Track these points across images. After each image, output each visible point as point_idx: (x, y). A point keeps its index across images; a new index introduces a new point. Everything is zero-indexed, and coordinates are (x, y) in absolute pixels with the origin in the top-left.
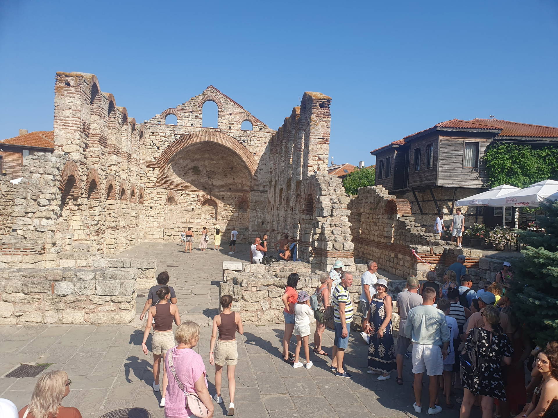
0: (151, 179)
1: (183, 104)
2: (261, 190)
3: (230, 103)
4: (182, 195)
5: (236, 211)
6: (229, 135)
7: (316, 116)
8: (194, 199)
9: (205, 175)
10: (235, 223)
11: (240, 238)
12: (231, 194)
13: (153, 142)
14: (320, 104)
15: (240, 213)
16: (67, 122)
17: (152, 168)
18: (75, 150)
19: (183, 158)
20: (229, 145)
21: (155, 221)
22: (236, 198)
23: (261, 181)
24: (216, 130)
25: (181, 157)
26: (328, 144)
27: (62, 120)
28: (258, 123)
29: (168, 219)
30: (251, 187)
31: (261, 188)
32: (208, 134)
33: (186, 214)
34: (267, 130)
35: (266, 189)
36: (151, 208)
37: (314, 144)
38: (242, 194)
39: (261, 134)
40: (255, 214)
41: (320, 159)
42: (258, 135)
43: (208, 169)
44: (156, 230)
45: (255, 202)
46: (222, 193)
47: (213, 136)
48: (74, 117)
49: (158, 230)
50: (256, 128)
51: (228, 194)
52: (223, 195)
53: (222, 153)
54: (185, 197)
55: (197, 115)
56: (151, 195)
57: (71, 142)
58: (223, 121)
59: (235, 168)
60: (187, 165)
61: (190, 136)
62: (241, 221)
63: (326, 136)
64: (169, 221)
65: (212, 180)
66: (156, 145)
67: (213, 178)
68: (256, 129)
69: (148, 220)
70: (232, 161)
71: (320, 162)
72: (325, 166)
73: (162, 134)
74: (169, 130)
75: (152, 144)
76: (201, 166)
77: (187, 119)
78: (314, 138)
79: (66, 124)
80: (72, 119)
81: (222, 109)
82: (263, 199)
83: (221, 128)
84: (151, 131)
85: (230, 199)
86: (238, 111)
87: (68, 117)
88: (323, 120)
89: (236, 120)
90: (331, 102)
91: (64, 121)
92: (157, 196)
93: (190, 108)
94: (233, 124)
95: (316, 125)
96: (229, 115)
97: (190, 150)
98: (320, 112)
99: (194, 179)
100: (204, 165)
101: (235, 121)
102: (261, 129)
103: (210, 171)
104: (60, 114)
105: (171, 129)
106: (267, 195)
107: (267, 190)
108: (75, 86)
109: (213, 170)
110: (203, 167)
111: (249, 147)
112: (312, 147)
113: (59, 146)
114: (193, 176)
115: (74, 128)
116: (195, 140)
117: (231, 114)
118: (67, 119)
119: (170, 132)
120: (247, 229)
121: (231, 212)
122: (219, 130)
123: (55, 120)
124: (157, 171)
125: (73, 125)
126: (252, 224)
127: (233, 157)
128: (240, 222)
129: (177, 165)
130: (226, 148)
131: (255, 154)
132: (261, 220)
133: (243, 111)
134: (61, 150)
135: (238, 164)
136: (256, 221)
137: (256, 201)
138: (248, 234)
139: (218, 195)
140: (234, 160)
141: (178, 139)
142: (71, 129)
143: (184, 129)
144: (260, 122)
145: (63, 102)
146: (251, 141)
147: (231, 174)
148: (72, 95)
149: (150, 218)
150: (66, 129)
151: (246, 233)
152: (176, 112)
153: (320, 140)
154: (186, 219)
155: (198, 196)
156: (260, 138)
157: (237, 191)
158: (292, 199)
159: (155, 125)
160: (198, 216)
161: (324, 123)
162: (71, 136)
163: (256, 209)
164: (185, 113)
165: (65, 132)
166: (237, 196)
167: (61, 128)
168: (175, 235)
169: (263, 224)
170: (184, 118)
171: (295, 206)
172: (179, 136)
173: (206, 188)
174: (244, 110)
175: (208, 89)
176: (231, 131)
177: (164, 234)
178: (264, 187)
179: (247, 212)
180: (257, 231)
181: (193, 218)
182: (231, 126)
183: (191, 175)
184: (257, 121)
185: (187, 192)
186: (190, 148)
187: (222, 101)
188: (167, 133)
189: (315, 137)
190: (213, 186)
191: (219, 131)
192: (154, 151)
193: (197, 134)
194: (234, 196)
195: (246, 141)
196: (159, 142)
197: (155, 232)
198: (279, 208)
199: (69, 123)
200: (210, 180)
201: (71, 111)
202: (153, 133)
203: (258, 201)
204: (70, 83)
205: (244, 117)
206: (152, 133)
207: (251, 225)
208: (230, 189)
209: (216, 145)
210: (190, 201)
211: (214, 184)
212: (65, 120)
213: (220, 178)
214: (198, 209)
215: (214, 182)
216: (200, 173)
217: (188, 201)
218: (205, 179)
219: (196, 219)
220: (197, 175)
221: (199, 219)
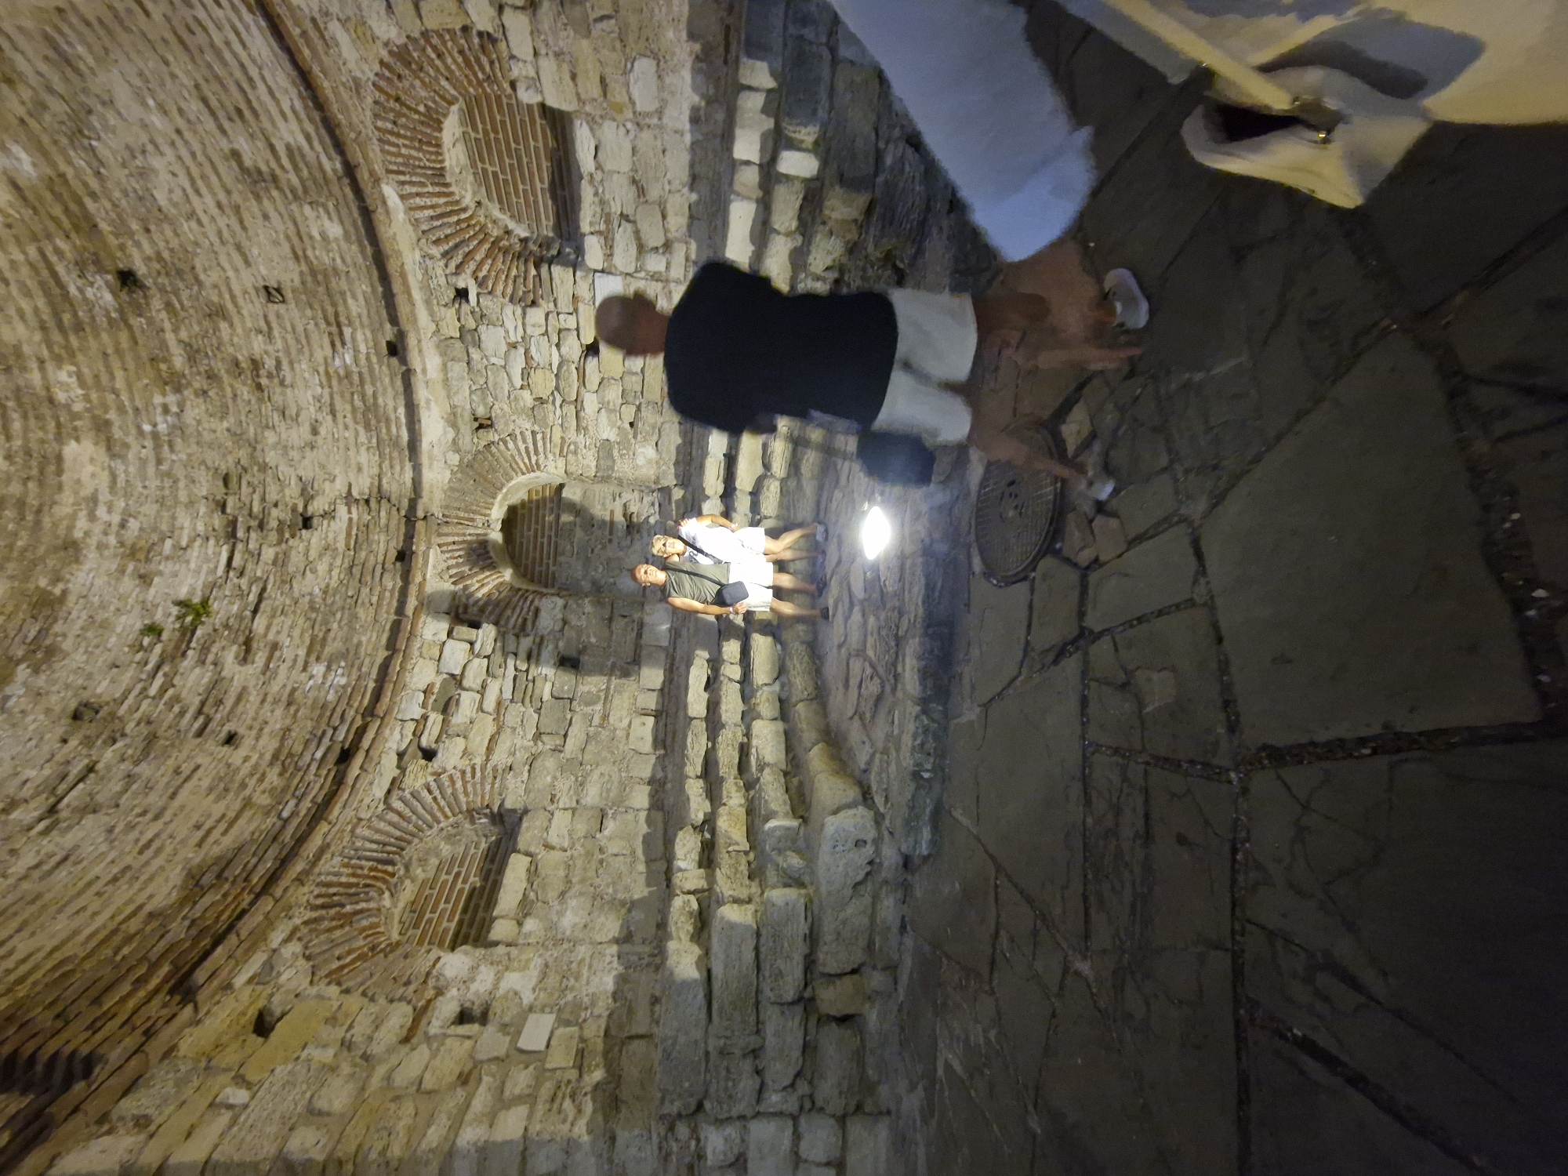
4: (421, 751)
8: (478, 648)
9: (269, 554)
22: (453, 292)
33: (596, 721)
46: (433, 427)
51: (431, 372)
52: (452, 421)
54: (447, 724)
65: (318, 506)
67: (303, 489)
103: (218, 505)
109: (206, 484)
114: (260, 658)
139: (451, 459)
154: (637, 721)
185: (413, 707)
190: (377, 495)
200: (324, 515)
211: (362, 485)
213: (298, 435)
214: (565, 622)
215: (340, 486)
216: (242, 595)
217: (490, 704)
218: (313, 554)
219: (646, 638)
220: (260, 624)
221: (647, 619)
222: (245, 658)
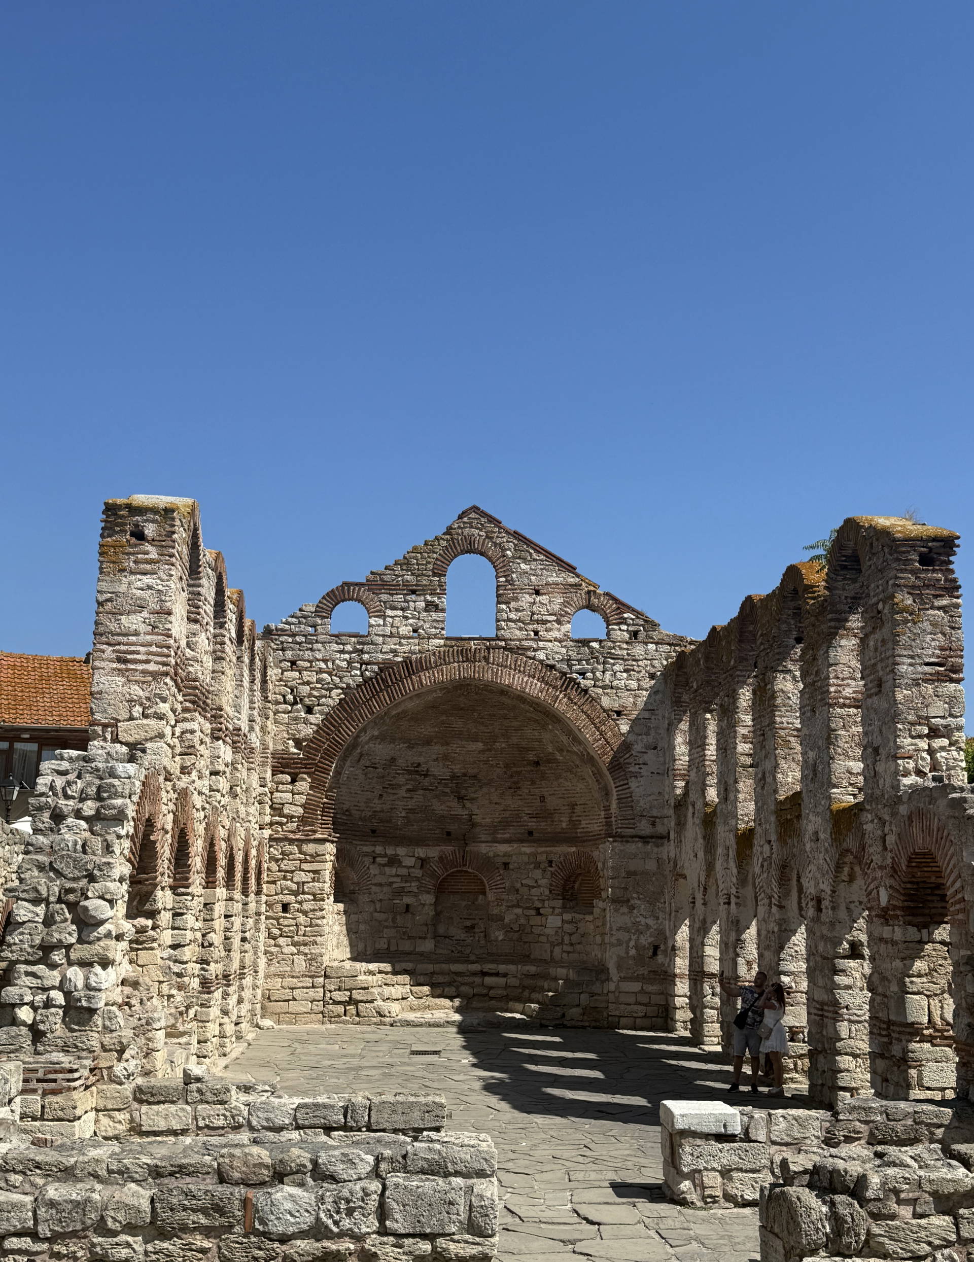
0: (286, 811)
1: (386, 568)
2: (642, 833)
3: (535, 556)
4: (374, 858)
5: (553, 908)
6: (534, 658)
7: (909, 593)
8: (412, 870)
9: (448, 790)
10: (552, 952)
11: (578, 1006)
12: (533, 850)
13: (292, 691)
14: (921, 555)
15: (567, 917)
16: (133, 648)
17: (288, 774)
18: (153, 734)
19: (382, 738)
20: (534, 688)
21: (299, 953)
22: (551, 862)
23: (642, 803)
24: (493, 643)
25: (376, 733)
26: (958, 681)
27: (119, 644)
28: (626, 615)
29: (335, 943)
30: (608, 824)
31: (644, 827)
32: (468, 657)
33: (386, 924)
34: (655, 635)
35: (660, 829)
36: (285, 907)
37: (910, 682)
38: (574, 849)
39: (638, 650)
40: (627, 920)
41: (934, 733)
42: (625, 652)
43: (458, 769)
44: (300, 985)
45: (624, 875)
46: (503, 848)
47: (483, 663)
48: (152, 633)
49: (308, 982)
50: (619, 633)
51: (523, 849)
52: (506, 854)
53: (505, 717)
54: (384, 865)
55: (429, 598)
56: (286, 865)
57: (141, 710)
58: (513, 616)
59: (549, 761)
60: (393, 760)
61: (410, 667)
62: (572, 945)
63: (951, 657)
64: (336, 950)
65: (468, 804)
66: (301, 700)
67: (473, 799)
68: (621, 633)
69: (274, 949)
70: (540, 741)
71: (939, 742)
72: (955, 753)
73: (323, 665)
74: (342, 652)
75: (290, 697)
76: (436, 760)
77: (400, 613)
78: (911, 665)
79: (129, 657)
80: (149, 638)
81: (509, 578)
82: (651, 865)
83: (507, 635)
84: (289, 654)
85: (532, 866)
86: (559, 580)
87: (136, 634)
88: (937, 603)
89: (557, 608)
90: (958, 546)
91: (123, 648)
92: (305, 866)
93: (409, 578)
94: (545, 622)
95: (915, 623)
96: (532, 594)
97: (404, 712)
98: (924, 579)
99: (411, 804)
100: (446, 757)
101: (551, 611)
102: (635, 634)
103: (465, 775)
104: (113, 626)
105: (349, 648)
106: (668, 850)
107: (665, 833)
108: (158, 538)
109: (471, 771)
110: (441, 764)
111: (600, 691)
112: (905, 692)
113: (105, 726)
114: (408, 795)
115: (152, 667)
116: (426, 678)
117: (538, 593)
118: (133, 639)
119: (347, 656)
120: (601, 971)
121: (533, 912)
122: (503, 643)
123: (98, 646)
124: (304, 785)
125: (151, 657)
126: (618, 956)
127: (544, 727)
128: (569, 949)
129: (362, 762)
130: (522, 698)
131: (619, 713)
132: (651, 940)
133: (577, 580)
134: (109, 737)
135: (561, 750)
136: (632, 943)
137: (630, 874)
138: (605, 991)
139: (491, 854)
140: (546, 736)
141: (371, 679)
142: (144, 672)
143: (391, 645)
144: (633, 611)
145: (123, 588)
146: (603, 672)
147: (533, 782)
148: (148, 567)
149: (281, 941)
150: (127, 670)
151: (596, 988)
152: (365, 594)
153: (927, 669)
154: (385, 940)
155: (423, 862)
156: (634, 663)
157: (556, 839)
158: (812, 867)
159: (298, 639)
160: (425, 929)
161: (940, 613)
162: (141, 693)
163: (628, 901)
164: (392, 595)
165: (123, 680)
166: (555, 858)
167: (114, 669)
168: (362, 1001)
169: (655, 953)
170: (389, 612)
171: (834, 892)
172: (376, 668)
173: (449, 834)
174: (578, 576)
175: (465, 519)
176: (541, 644)
177: (327, 999)
178: (653, 824)
179: (596, 911)
180: (637, 979)
181: (410, 938)
182: (539, 627)
183: (402, 792)
184: (622, 606)
185: (390, 851)
186: (410, 705)
187: (508, 552)
188: (337, 661)
189: (910, 661)
190: (473, 825)
191: (499, 648)
192: (296, 719)
193: (432, 660)
194: (544, 857)
195: (589, 675)
196: (312, 689)
197: (296, 992)
198: (738, 897)
199: (138, 653)
200: (464, 806)
201: (145, 614)
202: (293, 663)
203: (635, 873)
204: (146, 532)
205: (579, 598)
206: (289, 664)
207: (615, 959)
208: (530, 833)
209: (491, 691)
210: (398, 879)
211: (477, 819)
212: (127, 644)
213: (495, 798)
214: (424, 905)
215: (476, 811)
216: (431, 784)
217: (392, 880)
218: (448, 804)
219: (419, 941)
220: (420, 792)
221: (427, 941)
222: (409, 790)
